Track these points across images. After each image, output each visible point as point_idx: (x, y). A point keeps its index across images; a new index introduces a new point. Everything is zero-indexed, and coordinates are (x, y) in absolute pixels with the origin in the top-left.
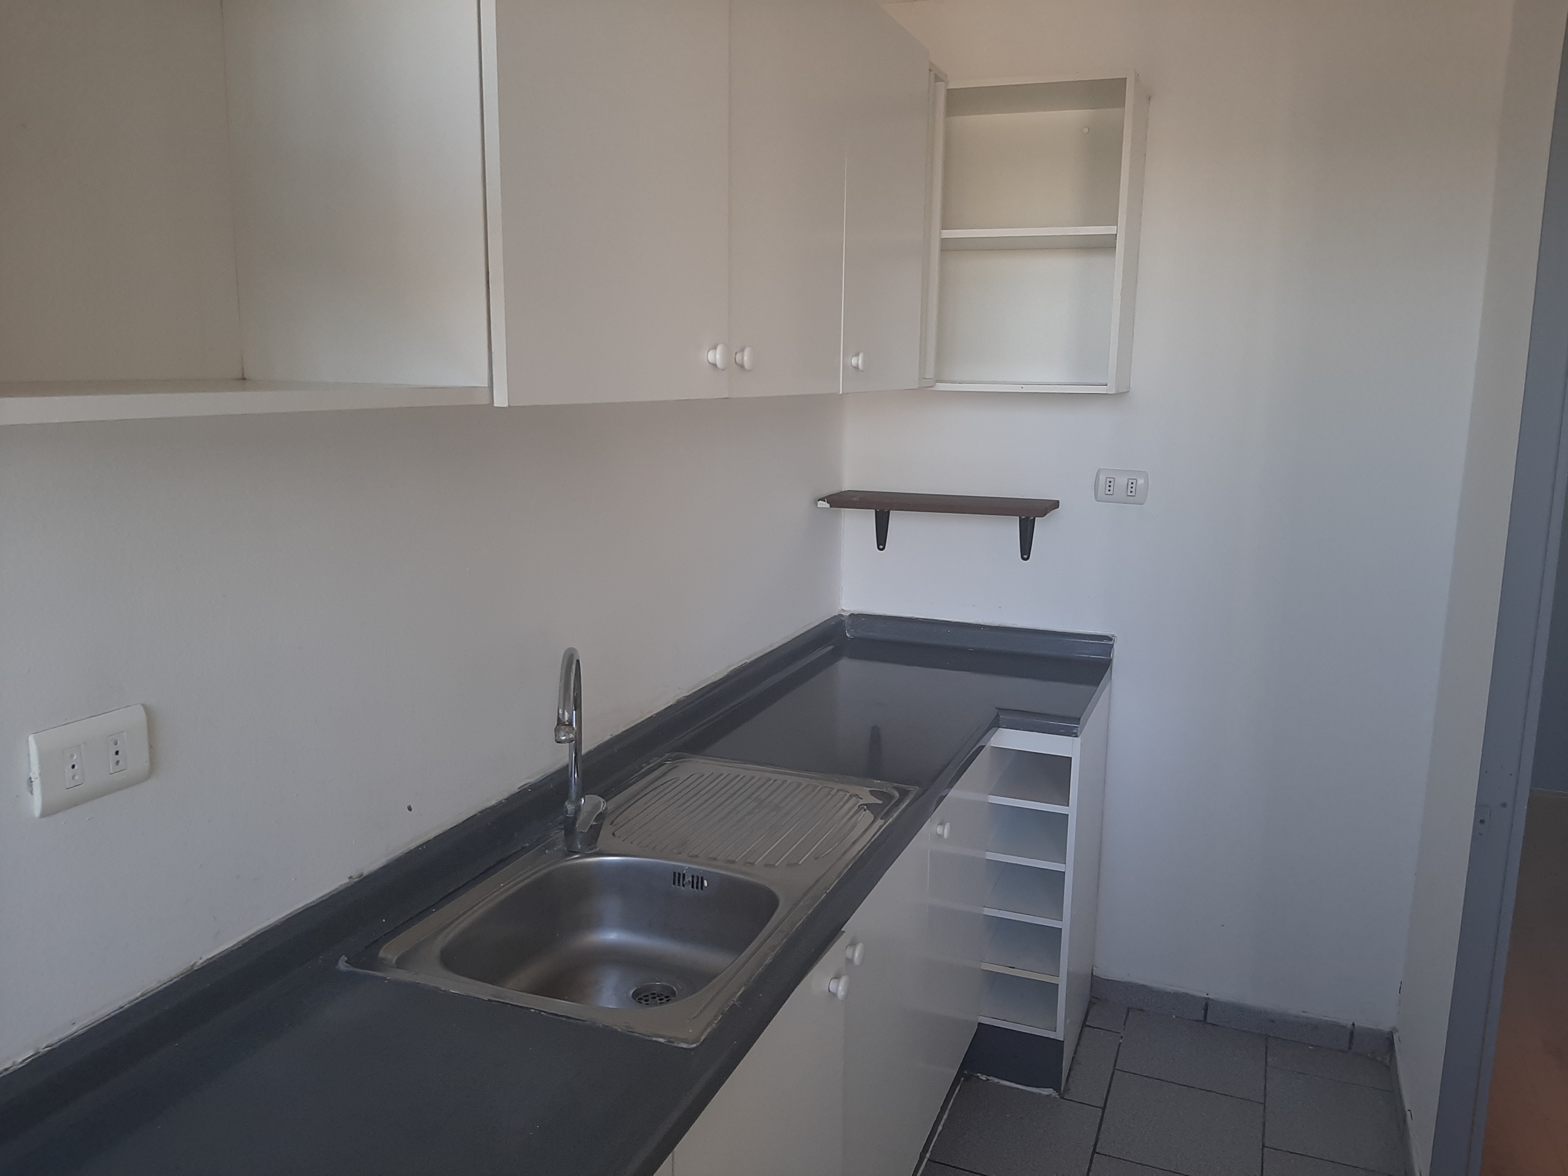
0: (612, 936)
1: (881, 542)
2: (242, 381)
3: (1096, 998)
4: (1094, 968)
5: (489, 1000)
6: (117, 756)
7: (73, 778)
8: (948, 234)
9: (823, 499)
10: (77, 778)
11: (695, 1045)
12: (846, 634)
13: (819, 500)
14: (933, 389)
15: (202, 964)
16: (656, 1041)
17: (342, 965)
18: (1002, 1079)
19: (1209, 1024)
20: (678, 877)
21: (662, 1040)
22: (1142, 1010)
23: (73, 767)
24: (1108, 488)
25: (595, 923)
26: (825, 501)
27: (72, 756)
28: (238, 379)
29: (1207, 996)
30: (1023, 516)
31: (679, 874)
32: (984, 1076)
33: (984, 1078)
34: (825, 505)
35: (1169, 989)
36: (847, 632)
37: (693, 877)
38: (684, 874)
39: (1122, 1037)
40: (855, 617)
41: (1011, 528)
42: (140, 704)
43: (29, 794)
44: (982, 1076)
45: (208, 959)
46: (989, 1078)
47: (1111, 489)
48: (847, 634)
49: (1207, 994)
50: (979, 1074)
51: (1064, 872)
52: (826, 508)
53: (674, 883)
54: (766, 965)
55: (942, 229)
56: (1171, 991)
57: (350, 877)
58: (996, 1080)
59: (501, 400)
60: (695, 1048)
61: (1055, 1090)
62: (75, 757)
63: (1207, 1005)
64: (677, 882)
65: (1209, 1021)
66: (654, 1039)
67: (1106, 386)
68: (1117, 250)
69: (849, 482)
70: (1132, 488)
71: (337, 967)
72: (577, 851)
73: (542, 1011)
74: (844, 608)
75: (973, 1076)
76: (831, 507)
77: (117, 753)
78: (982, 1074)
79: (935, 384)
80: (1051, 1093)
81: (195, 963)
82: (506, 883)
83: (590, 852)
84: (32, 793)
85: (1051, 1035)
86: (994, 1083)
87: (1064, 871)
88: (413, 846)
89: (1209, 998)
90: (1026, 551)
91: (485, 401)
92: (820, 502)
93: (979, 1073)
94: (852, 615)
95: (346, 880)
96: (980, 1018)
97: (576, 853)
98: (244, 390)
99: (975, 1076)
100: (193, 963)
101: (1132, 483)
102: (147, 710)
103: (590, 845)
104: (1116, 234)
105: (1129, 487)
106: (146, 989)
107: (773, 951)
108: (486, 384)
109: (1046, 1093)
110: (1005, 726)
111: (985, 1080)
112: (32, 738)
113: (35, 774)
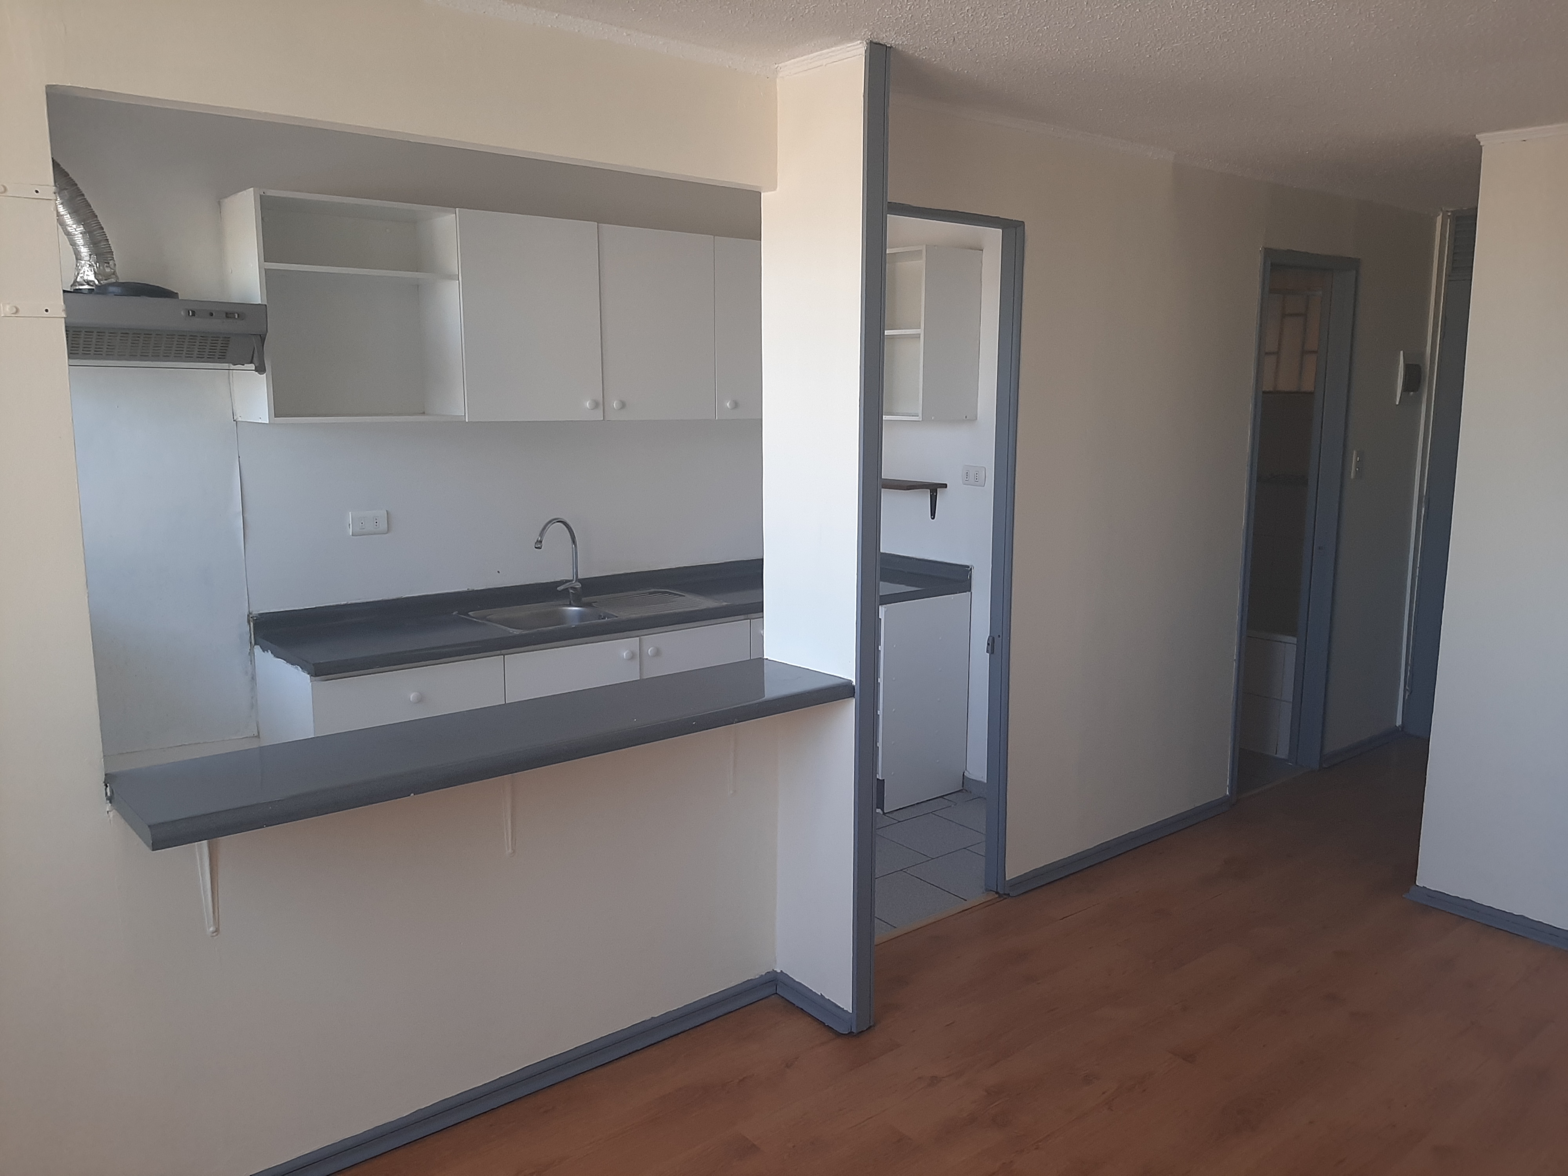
2: (424, 413)
4: (966, 772)
7: (363, 526)
17: (455, 613)
23: (363, 523)
24: (966, 477)
27: (363, 520)
30: (929, 491)
41: (925, 498)
42: (385, 509)
47: (968, 477)
77: (376, 523)
84: (350, 528)
90: (933, 514)
101: (976, 474)
102: (387, 511)
104: (920, 332)
105: (977, 477)
112: (350, 513)
113: (351, 523)
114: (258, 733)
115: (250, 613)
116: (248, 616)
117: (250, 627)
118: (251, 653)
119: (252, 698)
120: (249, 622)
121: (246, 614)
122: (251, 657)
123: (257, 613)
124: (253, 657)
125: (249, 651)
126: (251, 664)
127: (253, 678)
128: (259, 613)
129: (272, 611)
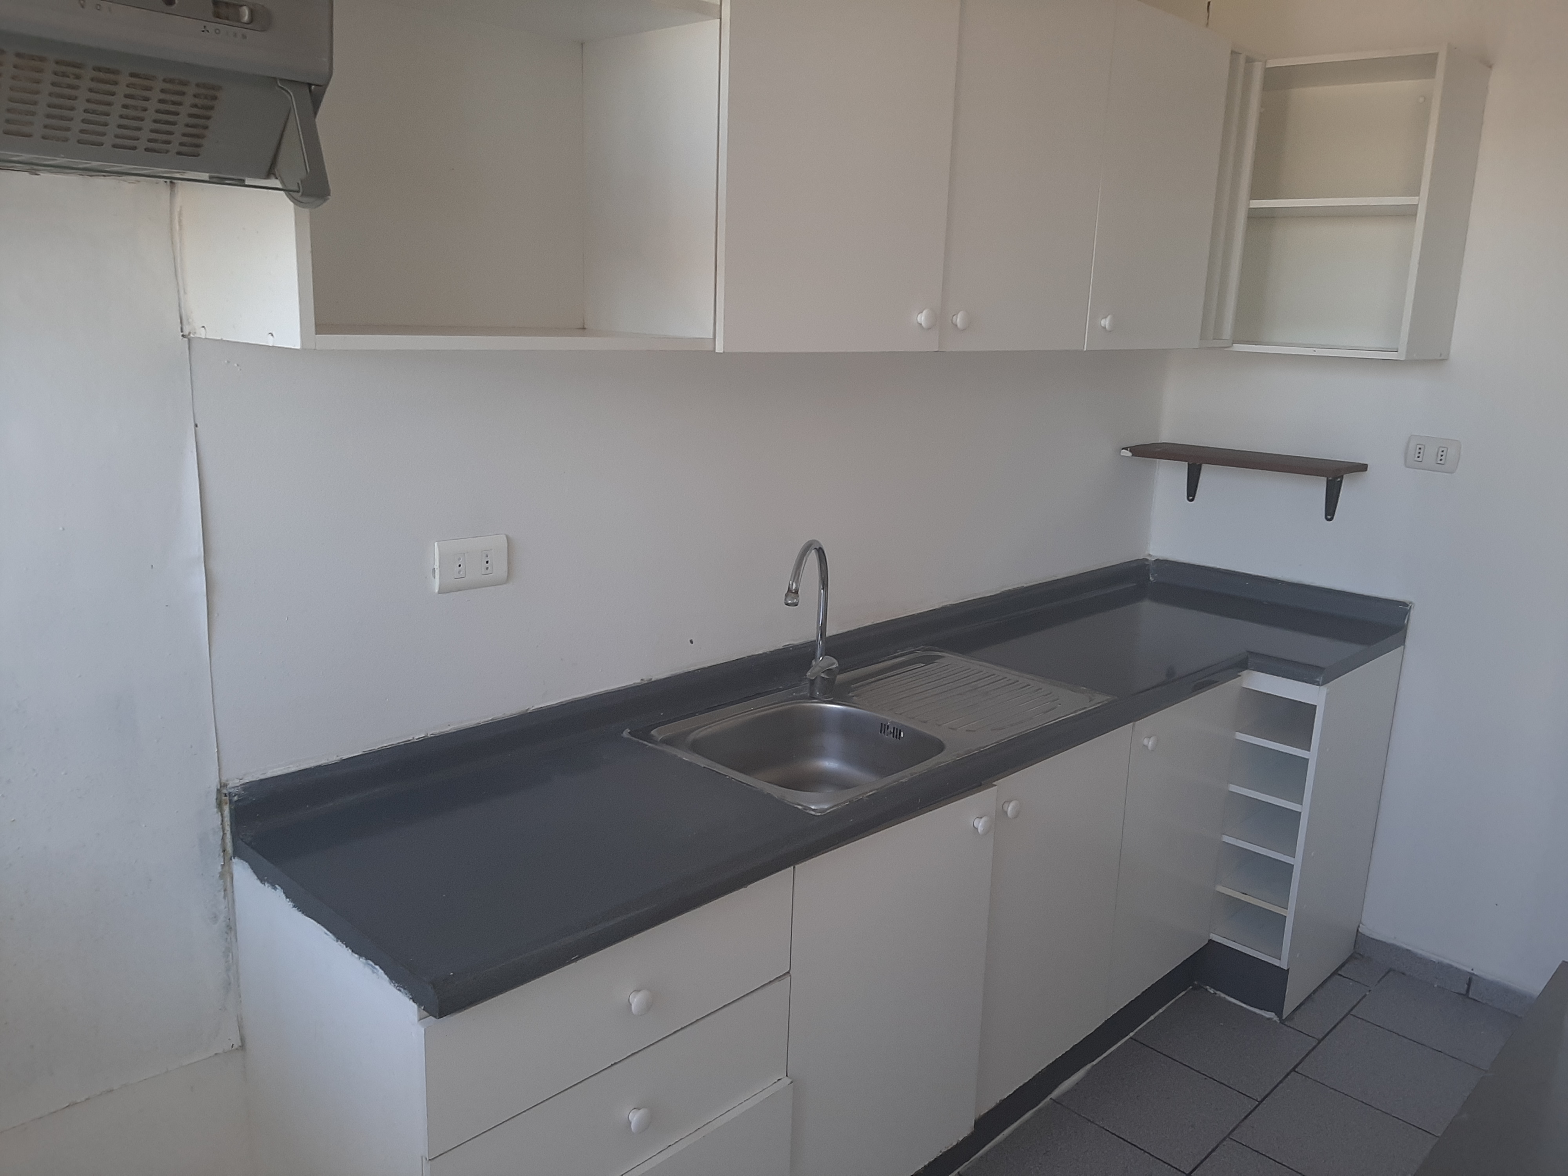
0: (830, 764)
1: (1191, 493)
2: (583, 329)
3: (1360, 955)
5: (704, 767)
6: (487, 564)
7: (459, 572)
8: (1256, 204)
9: (1126, 449)
10: (461, 573)
11: (819, 814)
12: (1149, 577)
13: (1123, 449)
14: (1231, 349)
15: (533, 710)
16: (796, 808)
17: (626, 734)
18: (1229, 995)
19: (1471, 999)
20: (884, 727)
21: (800, 807)
22: (1403, 974)
23: (460, 566)
24: (1417, 455)
25: (821, 753)
26: (1127, 450)
27: (459, 559)
28: (580, 328)
29: (1472, 972)
30: (1330, 477)
31: (885, 725)
32: (1212, 989)
33: (1212, 991)
34: (1127, 453)
35: (1434, 958)
36: (1150, 576)
37: (894, 728)
38: (888, 726)
39: (1370, 991)
40: (1161, 563)
41: (1318, 488)
42: (505, 535)
43: (433, 578)
44: (1211, 989)
45: (537, 709)
46: (1217, 992)
47: (1421, 455)
48: (1151, 578)
49: (1472, 970)
50: (1207, 987)
51: (1300, 813)
52: (1128, 457)
53: (881, 732)
54: (901, 782)
55: (1251, 199)
56: (1434, 960)
57: (642, 680)
58: (1223, 995)
59: (719, 349)
60: (819, 816)
61: (1276, 1014)
62: (461, 560)
63: (1470, 980)
64: (883, 731)
65: (1470, 995)
66: (796, 806)
67: (1396, 353)
68: (1418, 218)
69: (1167, 435)
70: (1442, 456)
71: (622, 735)
72: (815, 697)
73: (733, 778)
74: (1151, 553)
75: (1203, 987)
76: (1132, 456)
77: (487, 562)
78: (1212, 987)
79: (1232, 345)
80: (1273, 1017)
81: (528, 709)
82: (755, 708)
83: (825, 700)
84: (435, 577)
85: (1276, 963)
86: (1220, 997)
87: (1300, 811)
88: (692, 669)
89: (1473, 974)
90: (1330, 513)
91: (710, 348)
92: (1124, 450)
93: (1209, 986)
94: (1157, 561)
95: (639, 681)
96: (1212, 935)
97: (814, 698)
98: (584, 336)
99: (1204, 988)
100: (527, 708)
101: (1443, 451)
102: (507, 537)
103: (825, 694)
104: (1418, 205)
105: (1439, 455)
106: (495, 716)
107: (911, 776)
108: (711, 336)
109: (1267, 1016)
110: (1253, 669)
111: (1213, 994)
112: (436, 544)
113: (437, 566)
114: (242, 1039)
115: (223, 785)
116: (219, 791)
117: (222, 815)
118: (226, 874)
119: (228, 970)
120: (220, 805)
121: (214, 785)
122: (225, 882)
123: (237, 782)
124: (229, 880)
125: (220, 868)
126: (225, 897)
127: (231, 927)
128: (242, 782)
129: (270, 774)
